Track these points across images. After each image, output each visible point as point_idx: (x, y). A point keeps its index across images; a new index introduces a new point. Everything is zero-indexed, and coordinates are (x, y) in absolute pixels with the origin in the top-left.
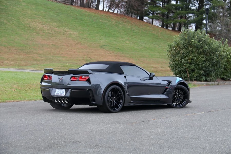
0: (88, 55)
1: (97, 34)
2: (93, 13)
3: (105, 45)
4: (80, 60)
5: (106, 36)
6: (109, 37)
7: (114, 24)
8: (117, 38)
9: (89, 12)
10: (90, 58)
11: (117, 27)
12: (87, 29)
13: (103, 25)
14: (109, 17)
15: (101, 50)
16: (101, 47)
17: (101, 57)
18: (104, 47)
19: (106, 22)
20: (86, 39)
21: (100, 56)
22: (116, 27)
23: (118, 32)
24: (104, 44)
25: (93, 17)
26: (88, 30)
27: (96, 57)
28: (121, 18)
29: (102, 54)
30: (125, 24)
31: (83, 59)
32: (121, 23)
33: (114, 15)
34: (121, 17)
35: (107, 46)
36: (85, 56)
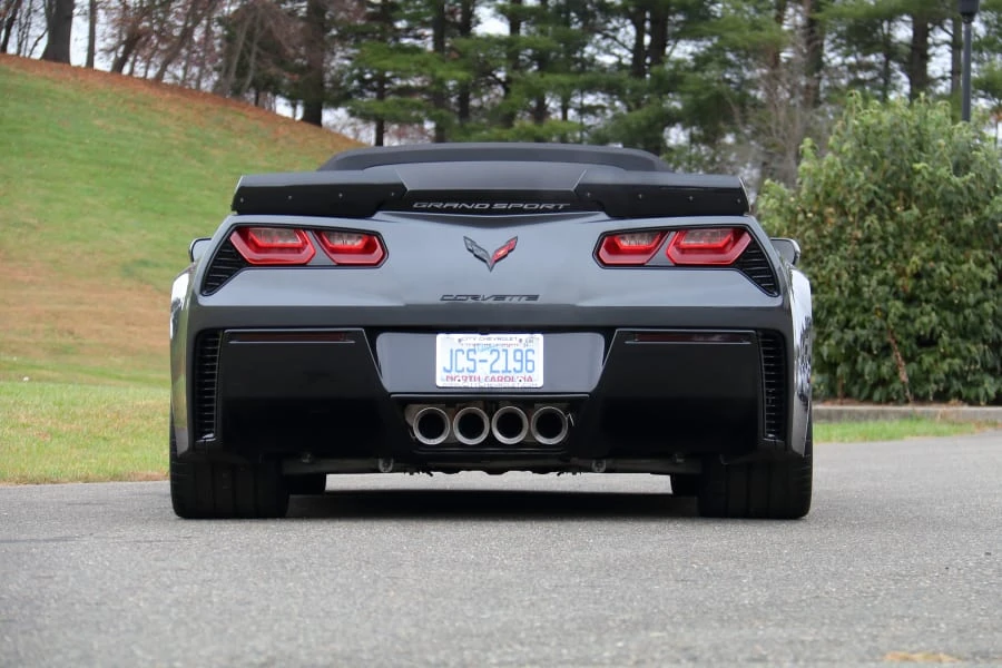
0: (57, 315)
1: (90, 201)
2: (46, 78)
3: (144, 263)
4: (13, 346)
5: (143, 210)
6: (163, 214)
7: (176, 143)
8: (207, 222)
9: (18, 71)
10: (71, 333)
11: (201, 161)
12: (30, 172)
13: (115, 149)
14: (144, 104)
15: (130, 289)
16: (128, 271)
17: (133, 329)
18: (147, 271)
19: (129, 129)
20: (34, 228)
21: (128, 324)
22: (194, 162)
23: (211, 189)
24: (141, 255)
25: (50, 101)
26: (33, 176)
27: (108, 327)
28: (208, 109)
29: (142, 311)
30: (240, 142)
31: (31, 340)
32: (214, 135)
33: (168, 95)
34: (210, 105)
35: (157, 265)
36: (41, 326)
